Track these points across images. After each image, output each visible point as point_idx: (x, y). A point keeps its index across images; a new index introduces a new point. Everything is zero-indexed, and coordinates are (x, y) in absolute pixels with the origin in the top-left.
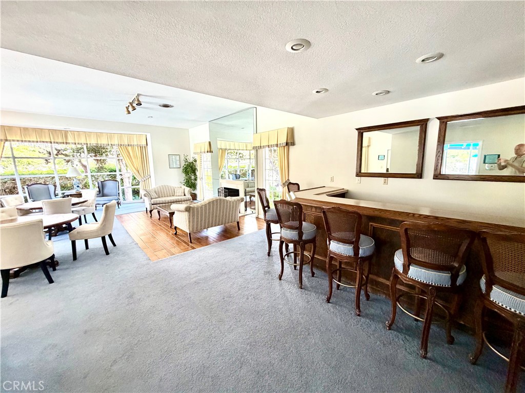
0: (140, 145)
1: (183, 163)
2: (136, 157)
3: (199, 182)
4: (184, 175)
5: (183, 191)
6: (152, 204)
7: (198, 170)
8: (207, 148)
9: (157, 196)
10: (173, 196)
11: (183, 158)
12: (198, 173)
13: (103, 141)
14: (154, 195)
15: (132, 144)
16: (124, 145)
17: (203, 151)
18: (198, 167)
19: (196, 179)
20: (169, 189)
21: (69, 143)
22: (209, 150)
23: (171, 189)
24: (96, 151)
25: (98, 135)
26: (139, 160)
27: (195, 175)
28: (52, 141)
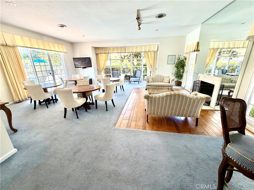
0: (154, 51)
1: (176, 61)
2: (151, 58)
3: (185, 75)
4: (176, 69)
5: (169, 80)
6: (148, 86)
7: (186, 66)
8: (195, 47)
9: (152, 81)
10: (162, 82)
11: (177, 57)
12: (185, 68)
13: (138, 51)
14: (151, 80)
15: (150, 50)
16: (146, 51)
17: (191, 50)
18: (186, 64)
19: (183, 72)
20: (160, 78)
21: (126, 52)
22: (196, 49)
23: (162, 78)
24: (137, 55)
25: (137, 47)
26: (153, 59)
27: (184, 69)
28: (121, 52)
